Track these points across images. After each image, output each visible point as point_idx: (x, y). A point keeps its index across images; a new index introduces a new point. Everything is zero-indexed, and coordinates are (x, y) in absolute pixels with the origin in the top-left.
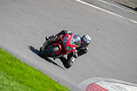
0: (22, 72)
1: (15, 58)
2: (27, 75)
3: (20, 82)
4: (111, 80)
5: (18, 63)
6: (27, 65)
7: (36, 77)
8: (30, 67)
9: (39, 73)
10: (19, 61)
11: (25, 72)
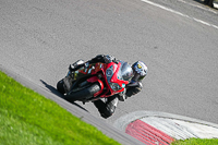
0: (23, 102)
1: (13, 81)
2: (31, 107)
3: (21, 118)
4: (165, 114)
5: (18, 89)
6: (31, 91)
7: (46, 111)
8: (37, 94)
9: (51, 105)
10: (19, 85)
11: (29, 103)
